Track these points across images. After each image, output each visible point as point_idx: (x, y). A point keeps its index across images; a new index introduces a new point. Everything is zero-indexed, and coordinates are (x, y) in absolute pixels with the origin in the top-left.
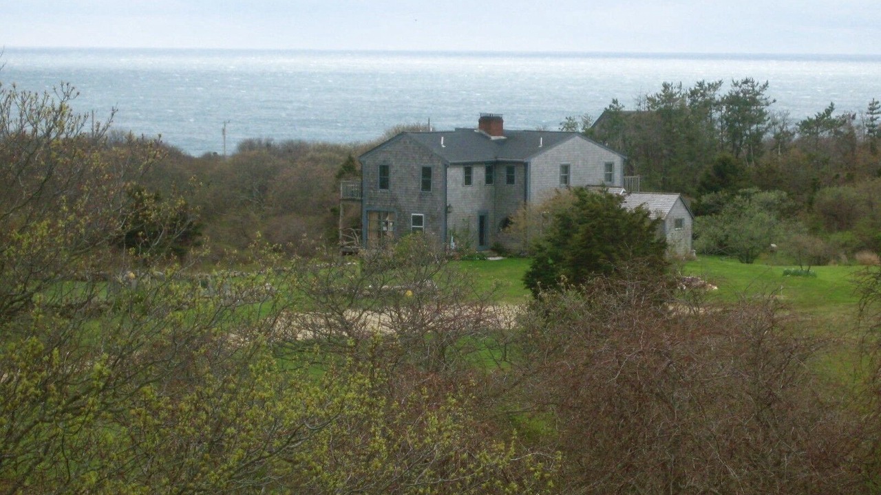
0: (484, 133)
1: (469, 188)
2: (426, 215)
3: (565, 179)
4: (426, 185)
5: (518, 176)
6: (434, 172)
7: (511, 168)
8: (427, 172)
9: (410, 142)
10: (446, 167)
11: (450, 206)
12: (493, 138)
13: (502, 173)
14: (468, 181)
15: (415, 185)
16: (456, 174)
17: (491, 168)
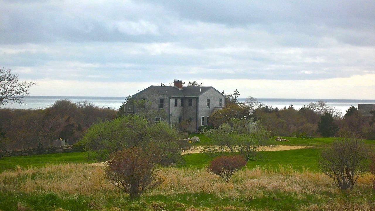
0: (176, 87)
1: (176, 107)
2: (161, 117)
3: (208, 105)
4: (162, 106)
5: (194, 102)
6: (165, 101)
7: (190, 100)
8: (162, 101)
9: (155, 90)
10: (170, 98)
11: (171, 114)
12: (179, 89)
13: (187, 102)
14: (176, 105)
15: (157, 106)
16: (173, 101)
17: (183, 99)
